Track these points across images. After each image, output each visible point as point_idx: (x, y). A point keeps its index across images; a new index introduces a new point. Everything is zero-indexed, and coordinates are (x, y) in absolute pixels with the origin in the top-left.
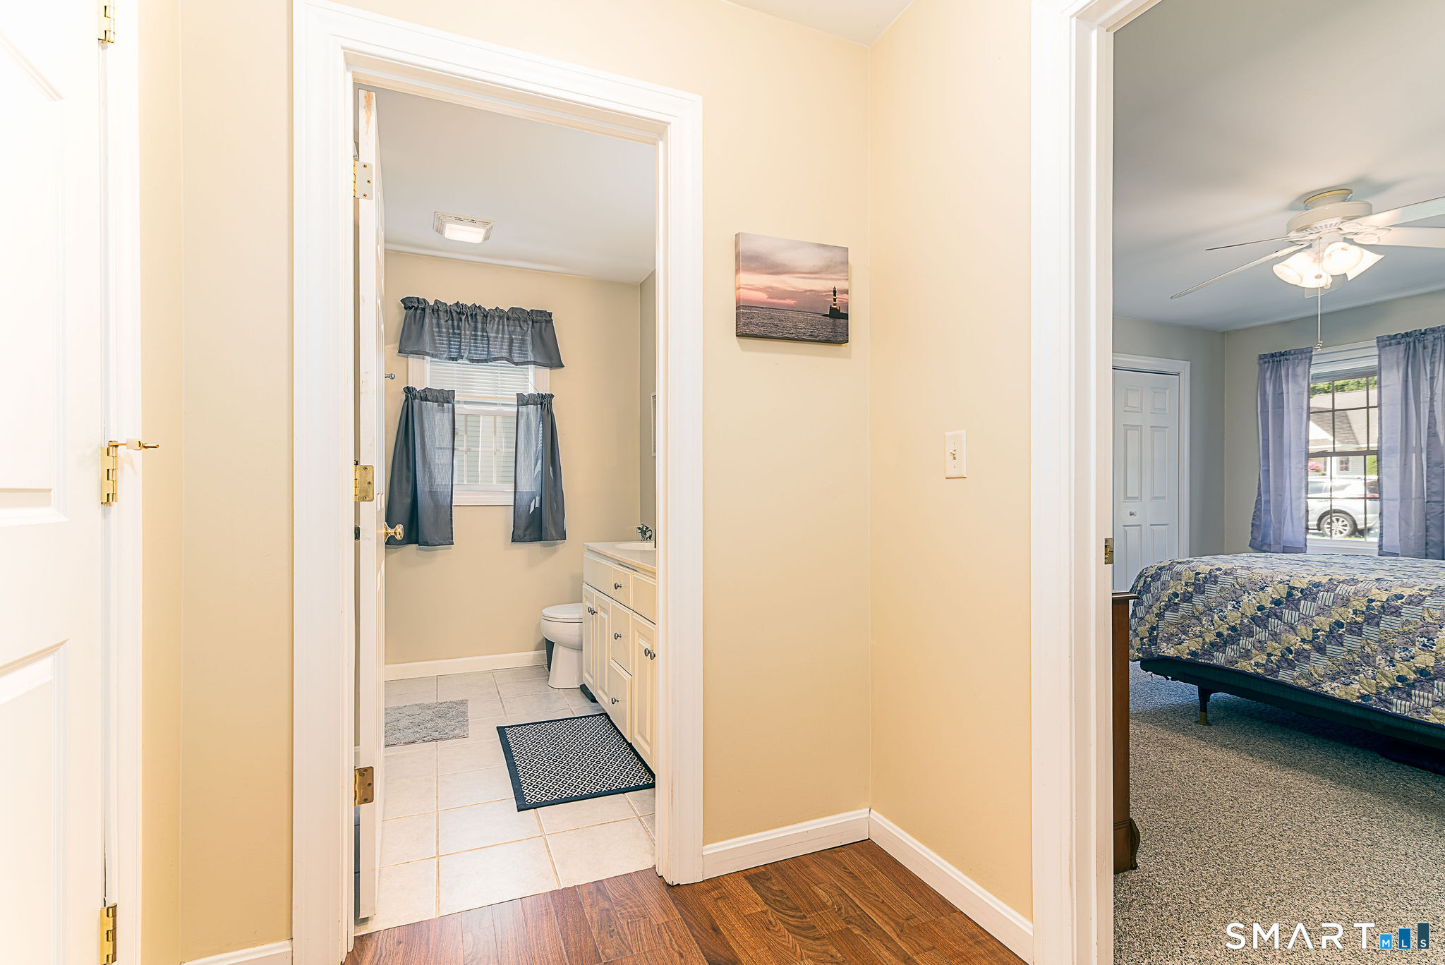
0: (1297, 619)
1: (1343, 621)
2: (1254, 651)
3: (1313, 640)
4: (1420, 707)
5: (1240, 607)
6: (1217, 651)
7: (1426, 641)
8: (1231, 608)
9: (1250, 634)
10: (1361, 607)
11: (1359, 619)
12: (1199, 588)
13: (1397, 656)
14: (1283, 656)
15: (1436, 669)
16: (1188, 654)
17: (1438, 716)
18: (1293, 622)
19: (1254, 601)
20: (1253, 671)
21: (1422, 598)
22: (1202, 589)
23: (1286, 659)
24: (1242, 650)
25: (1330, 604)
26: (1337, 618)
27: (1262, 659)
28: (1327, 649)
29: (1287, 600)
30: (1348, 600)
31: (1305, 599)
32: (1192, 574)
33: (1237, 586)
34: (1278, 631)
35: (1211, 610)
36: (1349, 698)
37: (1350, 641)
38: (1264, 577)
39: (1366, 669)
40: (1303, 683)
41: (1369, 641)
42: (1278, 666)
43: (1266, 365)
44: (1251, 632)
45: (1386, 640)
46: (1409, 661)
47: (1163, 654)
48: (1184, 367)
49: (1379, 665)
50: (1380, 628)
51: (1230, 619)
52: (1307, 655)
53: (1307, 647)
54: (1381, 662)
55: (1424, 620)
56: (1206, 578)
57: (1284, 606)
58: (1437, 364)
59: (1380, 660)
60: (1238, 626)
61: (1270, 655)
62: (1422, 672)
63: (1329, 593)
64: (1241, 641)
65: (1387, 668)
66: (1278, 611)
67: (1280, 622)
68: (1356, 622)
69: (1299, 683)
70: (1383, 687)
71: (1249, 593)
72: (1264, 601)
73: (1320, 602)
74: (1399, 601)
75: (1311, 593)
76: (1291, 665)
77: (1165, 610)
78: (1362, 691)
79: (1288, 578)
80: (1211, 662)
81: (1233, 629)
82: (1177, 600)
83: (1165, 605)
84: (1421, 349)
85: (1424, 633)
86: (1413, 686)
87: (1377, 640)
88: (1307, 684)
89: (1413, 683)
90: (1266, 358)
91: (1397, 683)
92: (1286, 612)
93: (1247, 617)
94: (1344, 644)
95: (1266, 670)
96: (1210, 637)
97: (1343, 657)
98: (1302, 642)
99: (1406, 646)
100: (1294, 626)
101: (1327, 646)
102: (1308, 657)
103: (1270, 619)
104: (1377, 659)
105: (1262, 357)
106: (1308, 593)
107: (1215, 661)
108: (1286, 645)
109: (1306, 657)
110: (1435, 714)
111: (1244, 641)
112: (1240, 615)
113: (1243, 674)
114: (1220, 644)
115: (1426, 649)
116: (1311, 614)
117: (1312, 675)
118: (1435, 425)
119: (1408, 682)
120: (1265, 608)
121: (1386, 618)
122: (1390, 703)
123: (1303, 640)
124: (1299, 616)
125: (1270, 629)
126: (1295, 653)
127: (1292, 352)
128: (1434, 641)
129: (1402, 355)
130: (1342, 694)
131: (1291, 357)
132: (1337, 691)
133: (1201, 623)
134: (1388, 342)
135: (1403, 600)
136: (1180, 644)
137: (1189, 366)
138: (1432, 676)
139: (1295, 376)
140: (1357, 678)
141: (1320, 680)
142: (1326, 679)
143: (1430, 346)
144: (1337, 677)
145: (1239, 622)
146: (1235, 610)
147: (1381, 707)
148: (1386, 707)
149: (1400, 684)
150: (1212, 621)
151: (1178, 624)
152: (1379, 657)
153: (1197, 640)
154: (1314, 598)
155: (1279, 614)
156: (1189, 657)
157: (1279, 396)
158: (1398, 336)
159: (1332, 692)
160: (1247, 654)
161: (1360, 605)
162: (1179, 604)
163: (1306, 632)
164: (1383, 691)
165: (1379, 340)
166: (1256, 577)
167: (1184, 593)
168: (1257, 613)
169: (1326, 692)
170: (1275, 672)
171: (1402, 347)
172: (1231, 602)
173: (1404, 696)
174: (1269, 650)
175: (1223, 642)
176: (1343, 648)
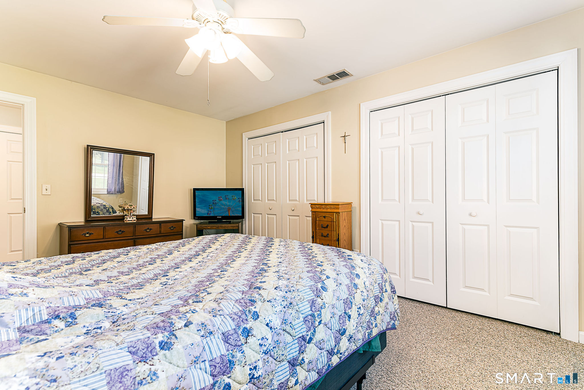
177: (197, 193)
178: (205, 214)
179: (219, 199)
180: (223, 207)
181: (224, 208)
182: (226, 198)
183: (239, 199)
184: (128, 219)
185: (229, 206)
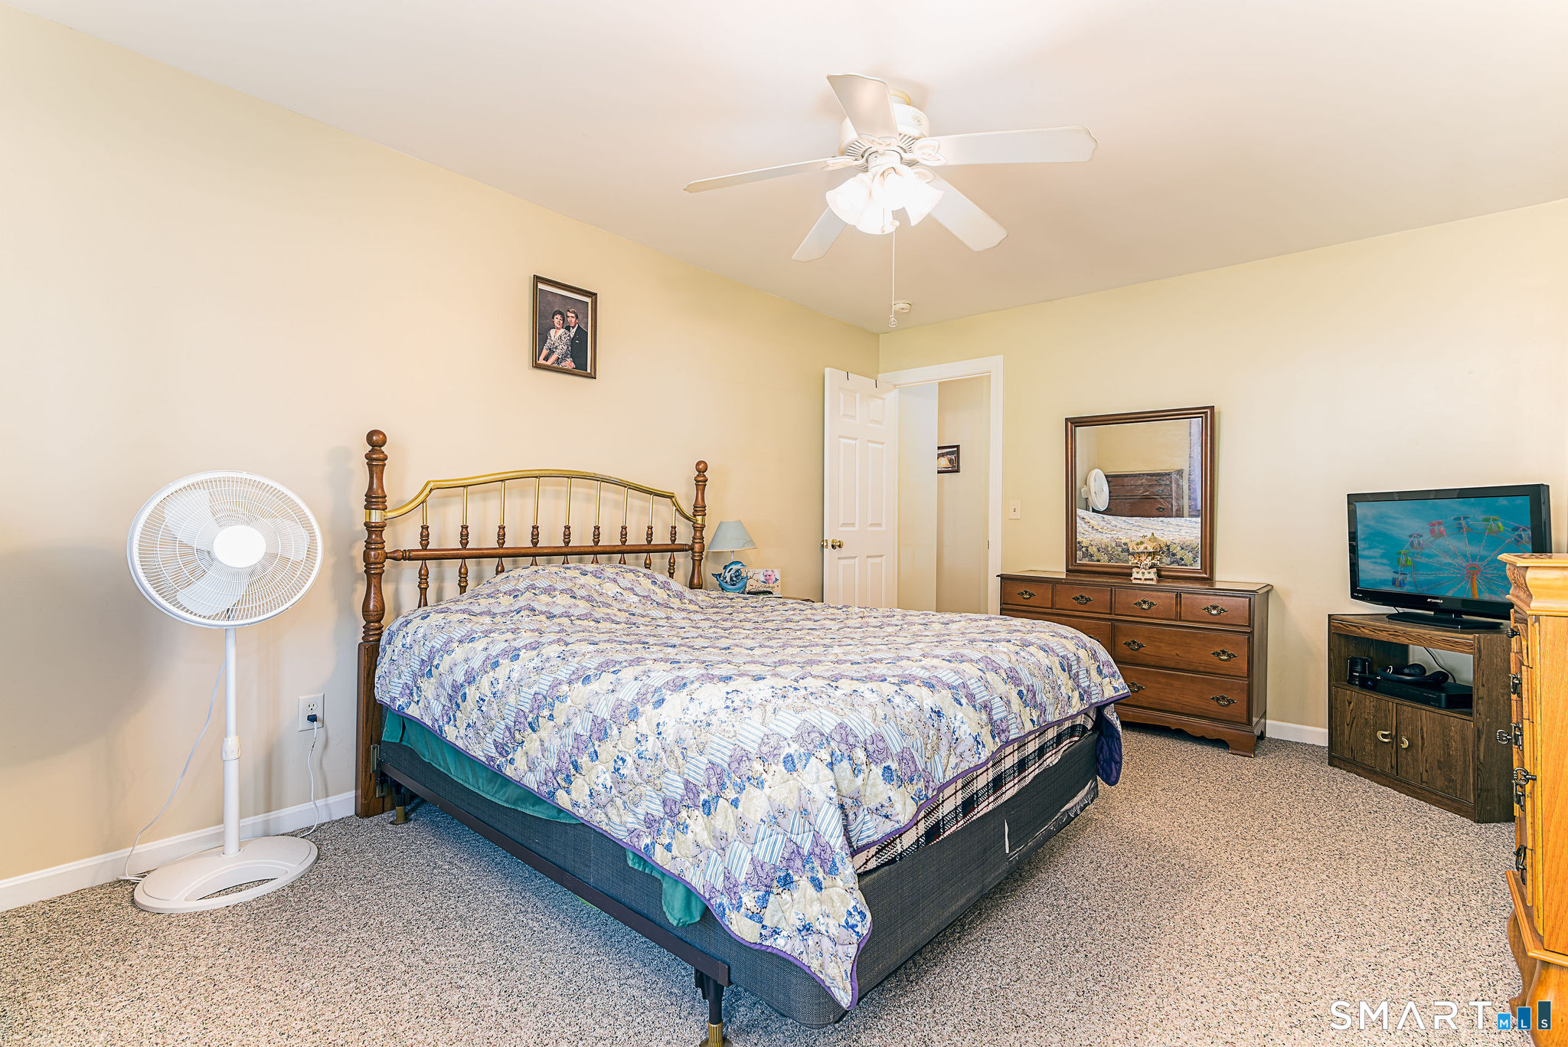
177: (1361, 509)
178: (1384, 582)
179: (1432, 532)
180: (1449, 560)
181: (1450, 564)
182: (1460, 528)
183: (1515, 529)
184: (1140, 576)
185: (1474, 557)
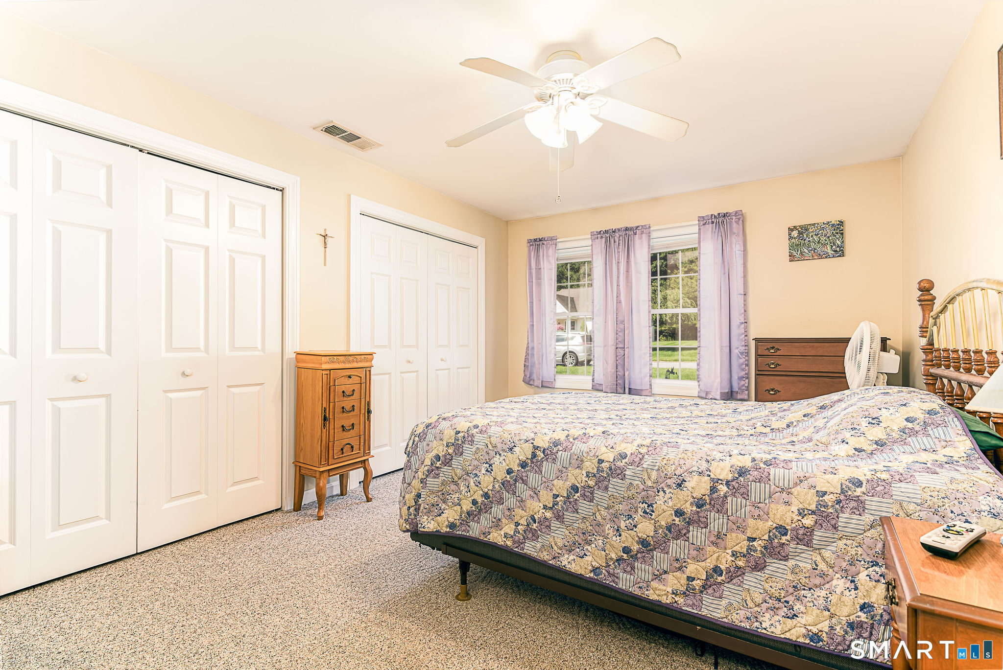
0: (540, 484)
1: (578, 485)
2: (503, 520)
3: (553, 506)
4: (642, 581)
5: (492, 470)
6: (473, 520)
7: (646, 507)
8: (484, 472)
9: (501, 501)
10: (593, 468)
11: (591, 483)
12: (458, 448)
13: (623, 525)
14: (528, 525)
15: (655, 539)
16: (447, 526)
17: (657, 592)
18: (536, 487)
19: (504, 464)
20: (503, 543)
21: (641, 456)
22: (461, 450)
23: (531, 529)
24: (494, 520)
25: (567, 466)
26: (573, 481)
27: (509, 529)
28: (565, 517)
29: (532, 462)
30: (582, 461)
31: (547, 460)
32: (453, 433)
33: (490, 446)
34: (524, 497)
35: (467, 474)
36: (583, 573)
37: (584, 507)
38: (513, 435)
39: (597, 538)
40: (545, 556)
41: (599, 507)
42: (524, 537)
43: (532, 247)
44: (501, 498)
45: (613, 506)
46: (632, 530)
47: (423, 530)
48: (480, 241)
49: (608, 534)
50: (609, 493)
51: (483, 485)
52: (548, 524)
53: (549, 514)
54: (609, 532)
55: (645, 483)
56: (464, 437)
57: (529, 468)
58: (621, 253)
59: (609, 529)
60: (490, 492)
61: (517, 524)
62: (644, 543)
63: (566, 453)
64: (493, 508)
65: (614, 538)
66: (524, 474)
67: (525, 486)
68: (589, 487)
69: (542, 556)
70: (611, 559)
71: (500, 454)
72: (512, 463)
73: (559, 463)
74: (624, 461)
75: (552, 453)
76: (535, 537)
77: (427, 476)
78: (594, 564)
79: (532, 435)
80: (468, 534)
81: (486, 495)
82: (438, 463)
83: (428, 471)
84: (613, 242)
85: (645, 499)
86: (635, 557)
87: (606, 506)
88: (548, 557)
89: (636, 555)
90: (532, 242)
91: (623, 554)
92: (531, 475)
93: (498, 481)
94: (579, 511)
95: (514, 542)
96: (467, 506)
97: (577, 525)
98: (544, 508)
99: (630, 513)
100: (537, 492)
101: (565, 513)
102: (549, 527)
103: (517, 483)
104: (607, 528)
105: (529, 241)
106: (549, 453)
107: (471, 533)
108: (531, 513)
109: (547, 526)
110: (655, 589)
111: (496, 509)
112: (492, 479)
113: (493, 546)
114: (475, 513)
115: (646, 516)
116: (551, 478)
117: (553, 548)
118: (620, 295)
119: (632, 553)
120: (513, 472)
121: (614, 481)
122: (617, 578)
123: (545, 507)
124: (542, 480)
125: (517, 495)
126: (538, 523)
127: (546, 239)
128: (652, 507)
129: (603, 245)
130: (578, 568)
131: (545, 242)
132: (573, 565)
133: (459, 489)
134: (596, 236)
135: (626, 460)
136: (440, 515)
137: (485, 241)
138: (652, 547)
139: (548, 256)
140: (589, 548)
141: (559, 554)
142: (564, 551)
143: (617, 240)
144: (573, 548)
145: (490, 488)
146: (489, 473)
147: (608, 581)
148: (614, 581)
149: (625, 556)
150: (468, 487)
151: (439, 491)
152: (608, 526)
153: (455, 508)
154: (554, 459)
155: (525, 478)
156: (448, 530)
157: (539, 269)
158: (602, 232)
159: (569, 566)
160: (497, 524)
161: (590, 466)
162: (441, 468)
163: (546, 498)
164: (611, 563)
165: (592, 234)
166: (506, 435)
167: (445, 456)
168: (506, 477)
169: (564, 566)
170: (520, 543)
171: (604, 240)
172: (485, 465)
173: (629, 569)
174: (516, 519)
175: (479, 510)
176: (578, 516)
